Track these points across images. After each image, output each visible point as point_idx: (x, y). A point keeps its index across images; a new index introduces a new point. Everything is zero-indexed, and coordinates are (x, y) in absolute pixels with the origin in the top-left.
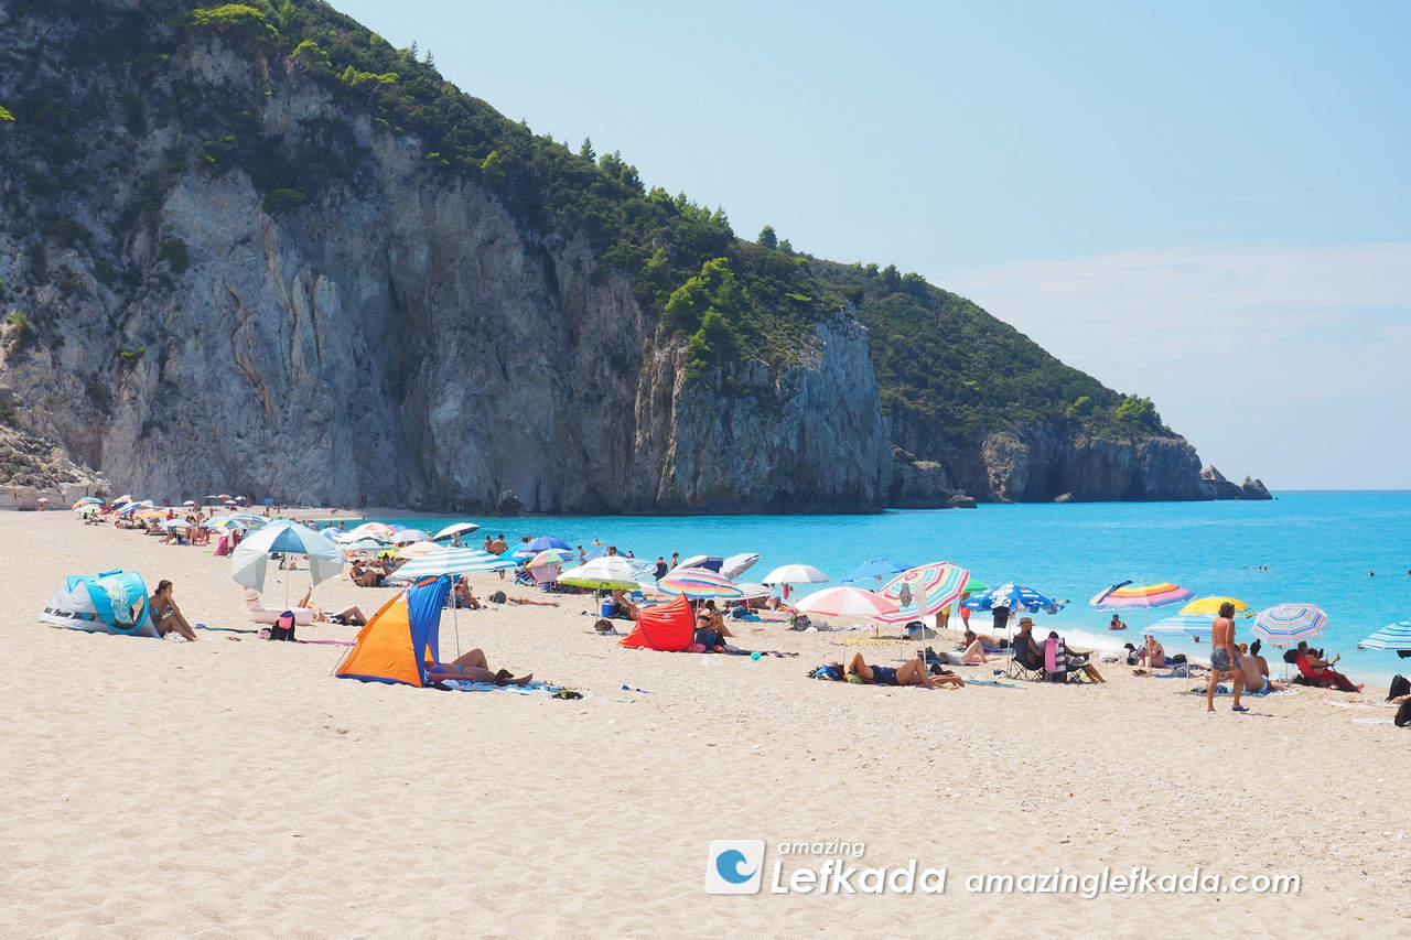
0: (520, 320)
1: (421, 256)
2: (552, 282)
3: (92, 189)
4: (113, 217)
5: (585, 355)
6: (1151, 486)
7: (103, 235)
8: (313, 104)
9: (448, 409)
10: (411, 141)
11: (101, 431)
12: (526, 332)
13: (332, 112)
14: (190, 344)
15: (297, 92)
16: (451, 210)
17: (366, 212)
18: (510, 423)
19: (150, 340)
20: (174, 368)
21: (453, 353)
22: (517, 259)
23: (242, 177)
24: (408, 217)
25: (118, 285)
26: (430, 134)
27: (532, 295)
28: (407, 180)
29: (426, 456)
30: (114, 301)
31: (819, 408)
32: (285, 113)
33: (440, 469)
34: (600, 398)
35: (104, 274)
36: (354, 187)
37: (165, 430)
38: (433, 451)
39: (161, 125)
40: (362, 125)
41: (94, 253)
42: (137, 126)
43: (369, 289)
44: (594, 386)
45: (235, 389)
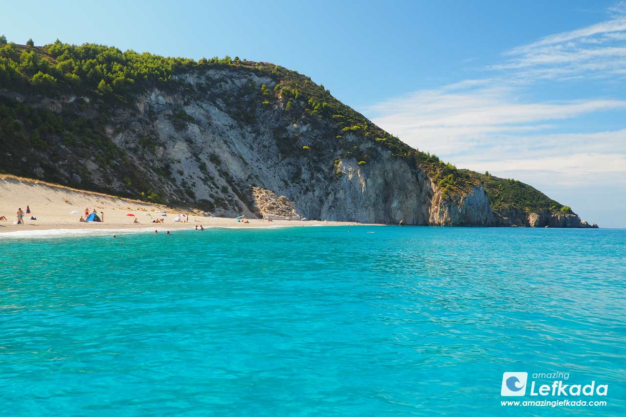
0: (410, 187)
1: (391, 175)
2: (417, 179)
3: (325, 162)
4: (329, 167)
5: (424, 194)
6: (569, 225)
7: (327, 170)
8: (370, 145)
9: (395, 204)
10: (389, 152)
11: (321, 207)
12: (411, 189)
13: (373, 146)
14: (341, 191)
15: (366, 143)
16: (396, 165)
17: (379, 166)
18: (408, 207)
19: (333, 190)
20: (338, 196)
21: (396, 193)
22: (410, 175)
23: (354, 159)
24: (388, 167)
25: (328, 180)
26: (394, 150)
27: (413, 182)
28: (388, 159)
29: (390, 214)
30: (327, 183)
31: (471, 205)
32: (365, 146)
33: (393, 217)
34: (426, 203)
35: (325, 178)
36: (377, 161)
37: (334, 208)
38: (392, 213)
39: (339, 150)
40: (379, 149)
41: (324, 174)
42: (335, 150)
43: (380, 181)
44: (425, 200)
45: (349, 200)
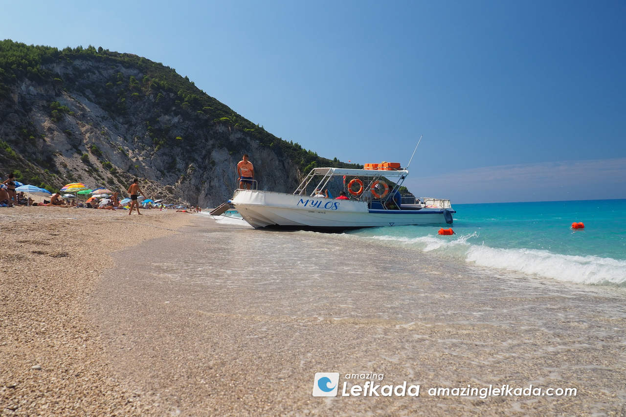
0: (278, 174)
1: (260, 162)
2: (284, 166)
3: (198, 152)
4: (202, 157)
5: (290, 180)
7: (200, 160)
8: (239, 135)
10: (257, 141)
11: (198, 195)
12: (279, 176)
13: (243, 136)
14: (216, 179)
15: (236, 133)
16: (265, 154)
19: (208, 179)
20: (212, 184)
22: (277, 162)
23: (226, 149)
24: (257, 155)
25: (202, 169)
26: (261, 140)
27: (280, 169)
28: (257, 148)
30: (201, 172)
31: (333, 188)
32: (233, 137)
34: (293, 188)
35: (199, 167)
36: (246, 150)
37: (210, 195)
39: (211, 140)
40: (248, 139)
41: (198, 163)
42: (207, 140)
44: (292, 185)
